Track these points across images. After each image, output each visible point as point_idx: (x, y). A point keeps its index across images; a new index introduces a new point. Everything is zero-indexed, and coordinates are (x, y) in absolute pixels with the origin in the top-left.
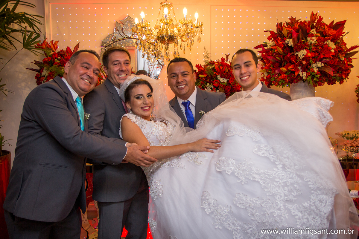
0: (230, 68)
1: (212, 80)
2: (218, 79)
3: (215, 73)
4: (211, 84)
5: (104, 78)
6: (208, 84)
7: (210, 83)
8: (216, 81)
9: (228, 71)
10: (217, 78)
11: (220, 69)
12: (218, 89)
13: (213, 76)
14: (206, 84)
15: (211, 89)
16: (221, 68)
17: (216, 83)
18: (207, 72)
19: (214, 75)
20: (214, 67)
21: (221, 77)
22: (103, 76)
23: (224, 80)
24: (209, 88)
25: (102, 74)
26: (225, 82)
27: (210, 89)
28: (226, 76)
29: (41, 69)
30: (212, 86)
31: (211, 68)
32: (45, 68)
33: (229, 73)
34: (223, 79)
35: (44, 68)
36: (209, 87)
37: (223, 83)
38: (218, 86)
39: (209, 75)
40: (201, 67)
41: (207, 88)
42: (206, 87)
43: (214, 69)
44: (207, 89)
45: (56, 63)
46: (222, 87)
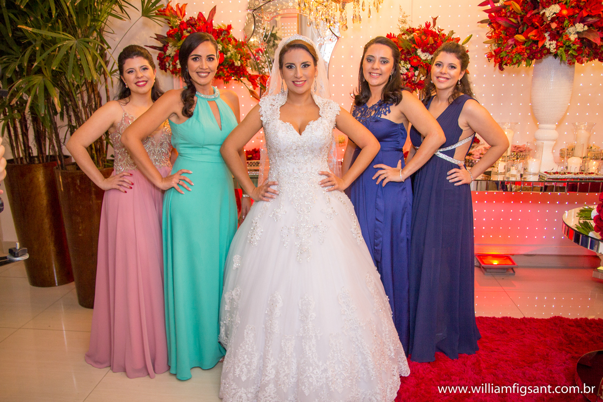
0: (438, 39)
1: (408, 57)
2: (418, 54)
3: (413, 46)
4: (408, 62)
5: (252, 57)
6: (402, 62)
7: (405, 60)
8: (414, 58)
9: (433, 42)
10: (416, 54)
11: (423, 40)
12: (418, 70)
13: (410, 50)
15: (407, 69)
16: (423, 37)
17: (415, 61)
18: (401, 44)
19: (412, 49)
20: (413, 37)
21: (423, 51)
22: (251, 53)
23: (427, 55)
25: (249, 52)
26: (428, 59)
27: (405, 69)
28: (431, 50)
29: (164, 46)
30: (409, 66)
31: (408, 38)
32: (170, 44)
33: (435, 46)
34: (425, 54)
35: (169, 44)
36: (404, 67)
37: (425, 60)
38: (418, 66)
39: (404, 48)
40: (394, 37)
43: (412, 41)
46: (423, 68)
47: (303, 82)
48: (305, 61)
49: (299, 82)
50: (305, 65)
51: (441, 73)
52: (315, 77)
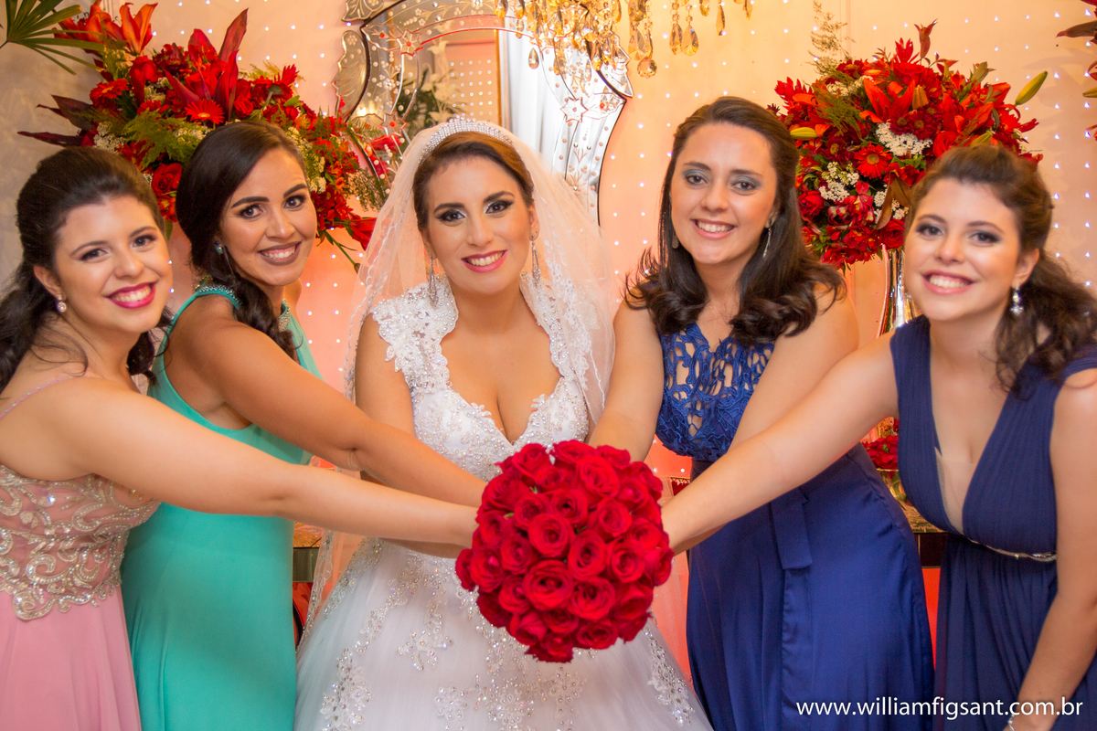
0: (940, 89)
1: (850, 149)
2: (882, 140)
3: (863, 115)
4: (850, 166)
5: (363, 165)
6: (833, 167)
7: (842, 159)
8: (870, 153)
9: (926, 101)
10: (874, 138)
11: (893, 95)
12: (883, 189)
13: (857, 127)
14: (825, 169)
15: (849, 188)
16: (895, 87)
17: (872, 160)
18: (826, 111)
19: (860, 124)
20: (860, 89)
21: (897, 130)
22: (357, 153)
23: (910, 142)
24: (838, 184)
25: (352, 148)
26: (913, 152)
27: (841, 187)
28: (920, 125)
29: (83, 133)
30: (854, 177)
31: (845, 91)
32: (102, 128)
33: (932, 111)
34: (903, 137)
35: (99, 129)
36: (838, 180)
37: (904, 157)
38: (883, 176)
39: (836, 124)
40: (800, 90)
41: (831, 184)
42: (824, 183)
43: (859, 99)
44: (828, 189)
45: (149, 104)
46: (899, 179)
47: (497, 256)
48: (493, 190)
49: (484, 257)
50: (497, 204)
51: (939, 259)
52: (532, 238)
